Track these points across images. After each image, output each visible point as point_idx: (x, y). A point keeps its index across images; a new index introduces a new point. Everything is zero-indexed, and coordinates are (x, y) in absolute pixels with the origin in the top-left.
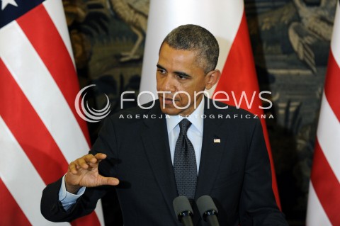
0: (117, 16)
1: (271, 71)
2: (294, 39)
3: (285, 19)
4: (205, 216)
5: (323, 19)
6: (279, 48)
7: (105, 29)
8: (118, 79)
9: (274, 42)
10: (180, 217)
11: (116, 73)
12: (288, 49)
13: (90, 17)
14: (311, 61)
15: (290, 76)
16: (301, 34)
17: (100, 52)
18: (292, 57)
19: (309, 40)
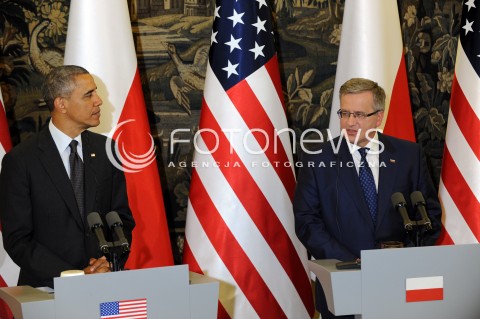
0: (36, 71)
1: (157, 113)
2: (174, 89)
3: (167, 73)
4: (113, 227)
5: (196, 74)
6: (162, 95)
7: (27, 81)
8: (37, 120)
9: (159, 91)
10: (93, 229)
11: (35, 115)
12: (170, 97)
13: (15, 71)
14: (187, 106)
15: (171, 117)
16: (179, 85)
17: (23, 98)
18: (173, 103)
19: (185, 89)
